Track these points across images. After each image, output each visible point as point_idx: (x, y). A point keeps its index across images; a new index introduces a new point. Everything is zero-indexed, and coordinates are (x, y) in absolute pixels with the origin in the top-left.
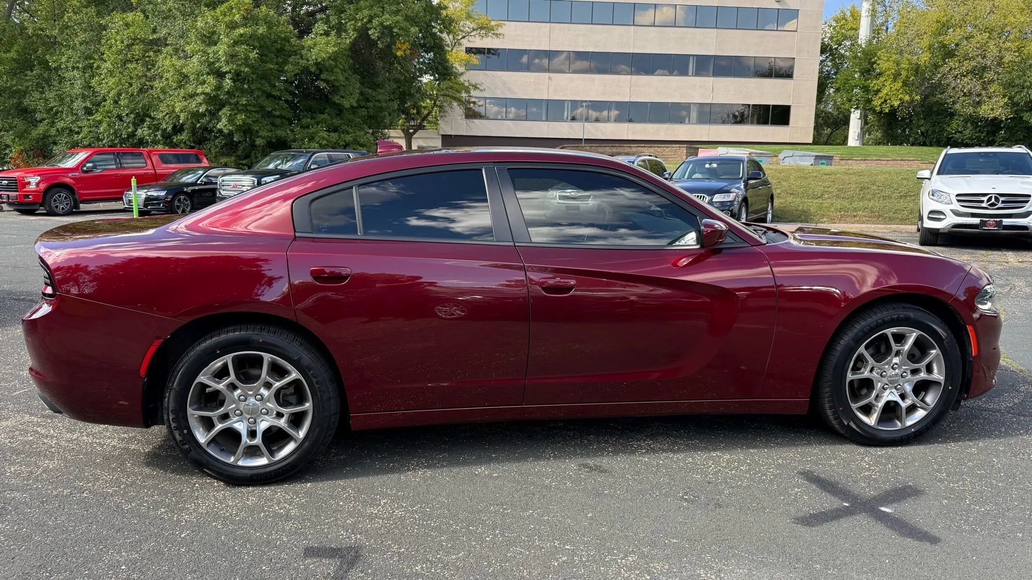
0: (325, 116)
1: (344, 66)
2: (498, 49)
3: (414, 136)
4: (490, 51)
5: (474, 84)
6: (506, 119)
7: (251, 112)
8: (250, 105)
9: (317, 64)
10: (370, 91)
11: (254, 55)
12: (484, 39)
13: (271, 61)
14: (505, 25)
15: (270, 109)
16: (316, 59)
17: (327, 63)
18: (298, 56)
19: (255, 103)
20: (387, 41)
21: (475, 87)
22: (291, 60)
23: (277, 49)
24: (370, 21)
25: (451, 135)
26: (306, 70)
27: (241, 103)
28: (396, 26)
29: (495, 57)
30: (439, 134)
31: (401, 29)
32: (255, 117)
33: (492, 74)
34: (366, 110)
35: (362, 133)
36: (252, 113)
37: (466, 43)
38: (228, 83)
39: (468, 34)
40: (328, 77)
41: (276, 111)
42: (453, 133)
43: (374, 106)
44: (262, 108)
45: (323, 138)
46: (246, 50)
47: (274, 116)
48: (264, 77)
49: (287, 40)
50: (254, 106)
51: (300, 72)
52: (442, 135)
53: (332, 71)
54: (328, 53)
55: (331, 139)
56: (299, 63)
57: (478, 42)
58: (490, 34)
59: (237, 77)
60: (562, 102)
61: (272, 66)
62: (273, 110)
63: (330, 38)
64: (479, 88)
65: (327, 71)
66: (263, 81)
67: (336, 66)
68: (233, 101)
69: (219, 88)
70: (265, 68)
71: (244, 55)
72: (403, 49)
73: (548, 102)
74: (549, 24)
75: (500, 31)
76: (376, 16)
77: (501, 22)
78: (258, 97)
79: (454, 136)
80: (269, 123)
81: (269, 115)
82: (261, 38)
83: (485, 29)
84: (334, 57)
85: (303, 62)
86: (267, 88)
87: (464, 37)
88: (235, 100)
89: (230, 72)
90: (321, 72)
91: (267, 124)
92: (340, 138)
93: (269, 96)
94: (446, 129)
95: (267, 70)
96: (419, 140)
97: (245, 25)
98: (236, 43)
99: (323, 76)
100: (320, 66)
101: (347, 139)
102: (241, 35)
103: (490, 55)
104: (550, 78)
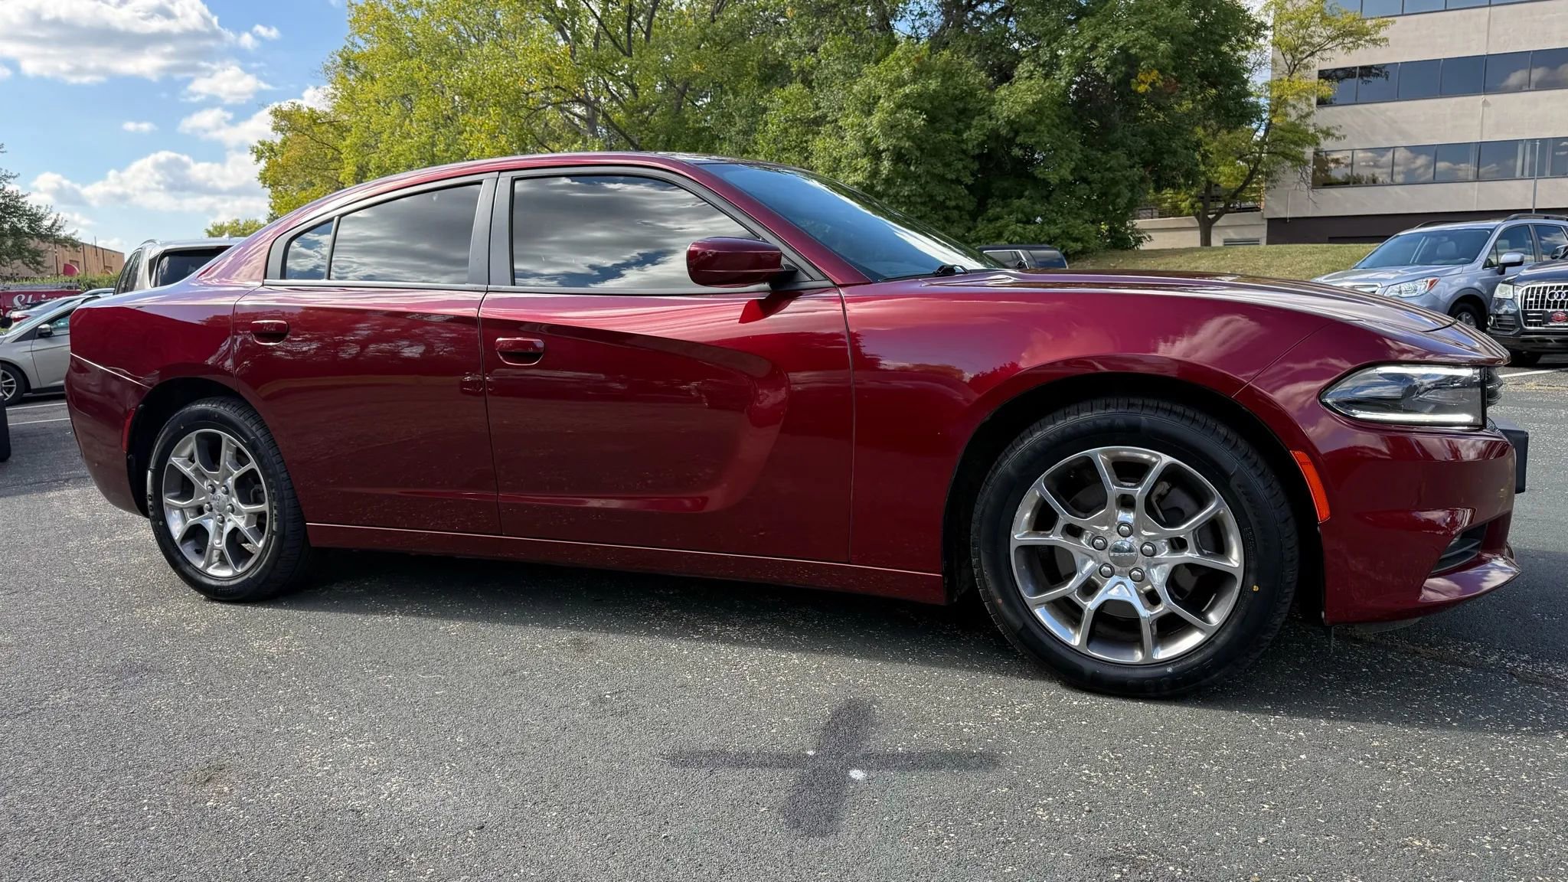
0: (1024, 201)
1: (1053, 120)
2: (1385, 66)
3: (1215, 225)
4: (1367, 71)
5: (1325, 129)
6: (1393, 184)
7: (914, 204)
8: (914, 195)
9: (1010, 122)
10: (1099, 154)
11: (920, 121)
12: (1353, 52)
13: (947, 129)
14: (1394, 22)
15: (941, 198)
16: (1009, 117)
17: (1024, 119)
18: (985, 116)
19: (922, 191)
20: (1121, 72)
21: (1327, 134)
22: (974, 123)
23: (957, 109)
24: (1093, 48)
25: (1286, 219)
26: (994, 135)
27: (902, 194)
28: (1134, 45)
29: (1381, 80)
30: (1263, 218)
31: (1143, 48)
32: (920, 211)
33: (1367, 110)
34: (1088, 187)
35: (1079, 221)
36: (918, 206)
37: (1318, 63)
38: (886, 165)
39: (1321, 47)
40: (1027, 140)
41: (950, 200)
42: (1289, 215)
43: (1103, 178)
44: (932, 197)
45: (1015, 233)
46: (910, 115)
47: (948, 208)
48: (936, 152)
49: (972, 93)
50: (920, 196)
51: (986, 138)
52: (1270, 220)
53: (1033, 130)
54: (1025, 103)
55: (1027, 234)
56: (984, 125)
57: (1340, 58)
58: (1362, 42)
59: (899, 157)
60: (1515, 143)
61: (947, 137)
62: (946, 198)
63: (1033, 82)
64: (1333, 135)
65: (1026, 131)
66: (933, 160)
67: (1039, 122)
68: (892, 192)
69: (875, 173)
70: (936, 140)
71: (906, 123)
72: (1150, 80)
73: (1481, 146)
74: (1488, 8)
75: (1383, 33)
76: (1105, 35)
77: (1385, 19)
78: (927, 182)
79: (1290, 218)
80: (941, 217)
81: (942, 206)
82: (933, 97)
83: (1353, 34)
84: (1037, 110)
85: (990, 124)
86: (939, 169)
87: (1312, 54)
88: (895, 190)
89: (888, 149)
90: (1017, 133)
91: (938, 220)
92: (1042, 231)
93: (942, 179)
94: (1277, 209)
95: (939, 143)
96: (1228, 231)
97: (914, 81)
98: (900, 107)
99: (1019, 140)
100: (1015, 126)
101: (1051, 232)
102: (906, 95)
103: (1371, 79)
104: (1485, 103)
